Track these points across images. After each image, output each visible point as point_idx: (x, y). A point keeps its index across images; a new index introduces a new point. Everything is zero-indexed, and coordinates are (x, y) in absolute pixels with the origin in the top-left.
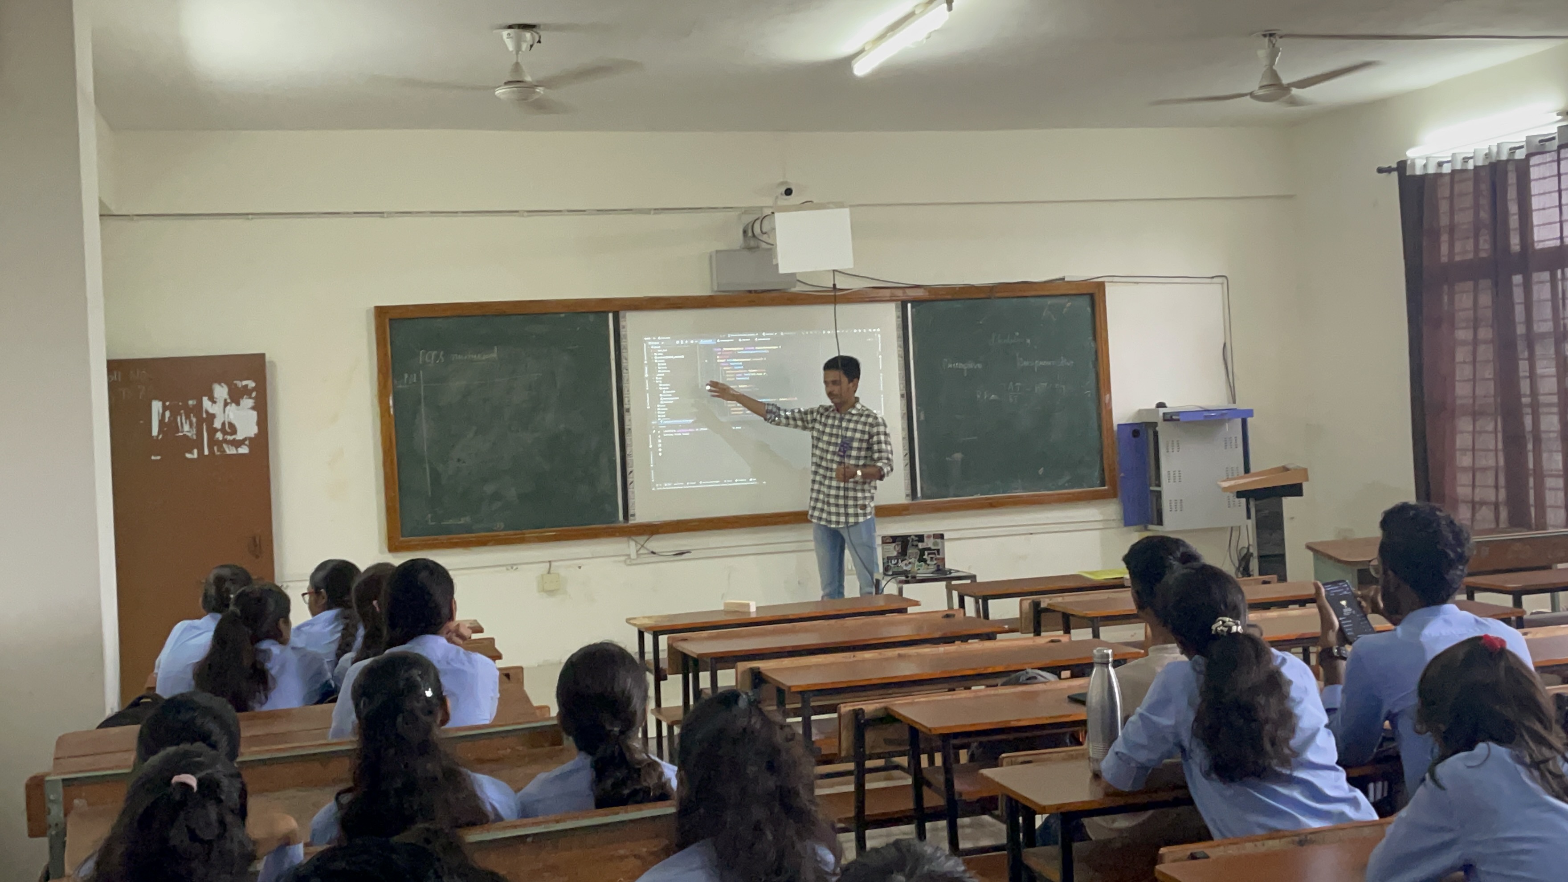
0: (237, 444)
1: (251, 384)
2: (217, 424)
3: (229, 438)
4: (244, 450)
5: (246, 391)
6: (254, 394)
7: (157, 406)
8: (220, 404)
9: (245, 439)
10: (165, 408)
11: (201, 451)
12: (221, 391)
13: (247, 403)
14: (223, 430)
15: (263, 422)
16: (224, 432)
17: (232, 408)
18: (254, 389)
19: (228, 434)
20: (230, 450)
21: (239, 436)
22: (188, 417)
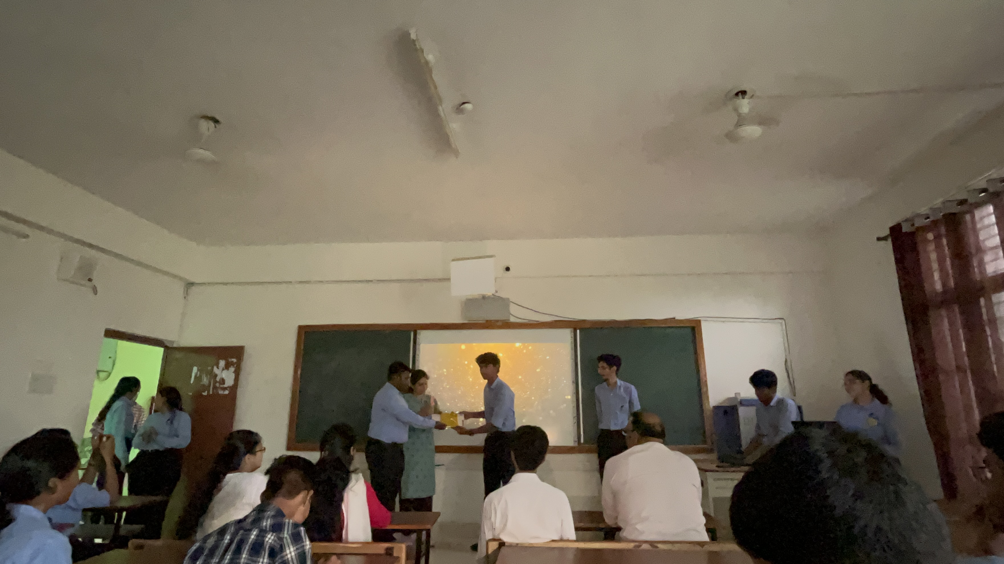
0: (225, 389)
1: (234, 360)
2: (218, 379)
3: (222, 386)
4: (227, 392)
5: (232, 364)
6: (235, 366)
7: (195, 369)
8: (221, 368)
9: (228, 387)
10: (198, 370)
11: (209, 392)
12: (222, 363)
13: (232, 369)
14: (220, 382)
15: (237, 379)
16: (220, 384)
17: (225, 372)
18: (236, 363)
19: (222, 384)
20: (221, 392)
21: (226, 386)
22: (206, 376)
